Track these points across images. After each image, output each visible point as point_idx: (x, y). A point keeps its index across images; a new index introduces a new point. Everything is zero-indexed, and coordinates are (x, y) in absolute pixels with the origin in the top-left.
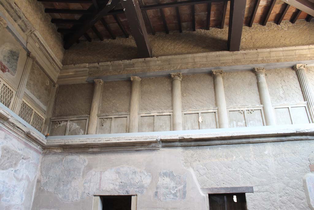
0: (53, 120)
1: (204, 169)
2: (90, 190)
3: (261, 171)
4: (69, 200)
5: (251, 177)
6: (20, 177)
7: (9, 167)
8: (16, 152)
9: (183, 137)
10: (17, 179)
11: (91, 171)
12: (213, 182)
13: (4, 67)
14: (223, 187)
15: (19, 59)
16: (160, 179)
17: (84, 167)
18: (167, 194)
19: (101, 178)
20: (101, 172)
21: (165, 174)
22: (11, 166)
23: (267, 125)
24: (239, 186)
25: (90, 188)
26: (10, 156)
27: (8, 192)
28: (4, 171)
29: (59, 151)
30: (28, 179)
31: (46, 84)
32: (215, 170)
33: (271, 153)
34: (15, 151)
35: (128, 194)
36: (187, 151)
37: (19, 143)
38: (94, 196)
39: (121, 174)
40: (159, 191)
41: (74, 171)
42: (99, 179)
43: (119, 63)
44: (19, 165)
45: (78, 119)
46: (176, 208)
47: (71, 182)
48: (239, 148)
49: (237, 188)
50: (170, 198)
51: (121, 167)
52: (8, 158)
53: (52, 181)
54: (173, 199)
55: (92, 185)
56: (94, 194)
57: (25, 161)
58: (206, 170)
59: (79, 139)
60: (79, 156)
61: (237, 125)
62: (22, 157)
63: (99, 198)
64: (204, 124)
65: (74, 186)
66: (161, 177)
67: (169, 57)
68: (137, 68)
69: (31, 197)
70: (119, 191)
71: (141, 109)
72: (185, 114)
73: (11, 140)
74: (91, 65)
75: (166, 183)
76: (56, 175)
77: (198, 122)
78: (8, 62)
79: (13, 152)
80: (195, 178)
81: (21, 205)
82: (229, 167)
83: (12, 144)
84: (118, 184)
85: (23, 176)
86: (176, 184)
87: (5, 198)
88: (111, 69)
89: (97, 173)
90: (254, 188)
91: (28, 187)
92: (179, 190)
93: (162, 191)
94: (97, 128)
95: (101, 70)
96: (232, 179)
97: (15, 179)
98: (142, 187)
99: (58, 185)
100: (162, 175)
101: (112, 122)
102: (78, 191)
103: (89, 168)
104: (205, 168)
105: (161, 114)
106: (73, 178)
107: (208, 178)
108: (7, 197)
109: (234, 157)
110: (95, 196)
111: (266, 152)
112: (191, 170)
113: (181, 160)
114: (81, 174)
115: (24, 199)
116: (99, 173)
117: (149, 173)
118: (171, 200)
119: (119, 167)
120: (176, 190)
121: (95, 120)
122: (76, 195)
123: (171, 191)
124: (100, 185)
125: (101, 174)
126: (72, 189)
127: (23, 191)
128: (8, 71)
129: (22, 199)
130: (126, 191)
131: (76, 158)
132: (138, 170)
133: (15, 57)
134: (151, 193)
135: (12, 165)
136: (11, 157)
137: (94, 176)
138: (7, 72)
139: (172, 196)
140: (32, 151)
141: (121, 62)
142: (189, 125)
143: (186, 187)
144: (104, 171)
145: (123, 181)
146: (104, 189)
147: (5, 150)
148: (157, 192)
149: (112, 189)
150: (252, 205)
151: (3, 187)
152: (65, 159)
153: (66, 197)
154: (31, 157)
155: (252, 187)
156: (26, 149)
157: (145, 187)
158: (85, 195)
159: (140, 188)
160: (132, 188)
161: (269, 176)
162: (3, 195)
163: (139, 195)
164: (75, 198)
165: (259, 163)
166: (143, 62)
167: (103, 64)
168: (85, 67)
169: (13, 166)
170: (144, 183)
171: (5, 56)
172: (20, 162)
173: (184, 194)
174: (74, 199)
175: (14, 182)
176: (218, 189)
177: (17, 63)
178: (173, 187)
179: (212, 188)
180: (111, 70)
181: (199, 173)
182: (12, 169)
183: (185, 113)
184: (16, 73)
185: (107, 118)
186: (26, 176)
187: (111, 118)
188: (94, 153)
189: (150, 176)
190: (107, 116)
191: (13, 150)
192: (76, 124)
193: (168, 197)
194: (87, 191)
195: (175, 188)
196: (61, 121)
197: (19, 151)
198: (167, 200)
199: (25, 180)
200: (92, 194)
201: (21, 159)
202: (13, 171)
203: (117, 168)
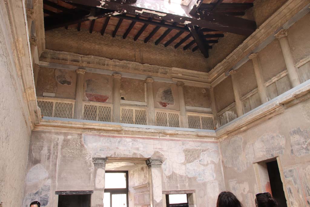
0: (219, 115)
4: (241, 170)
6: (206, 163)
7: (194, 160)
8: (195, 149)
9: (296, 94)
10: (204, 165)
11: (247, 146)
13: (164, 103)
15: (172, 92)
16: (291, 138)
18: (300, 150)
20: (252, 144)
21: (295, 132)
22: (196, 159)
25: (249, 158)
27: (199, 174)
28: (191, 163)
29: (226, 137)
30: (213, 162)
31: (203, 93)
35: (273, 156)
36: (307, 104)
37: (195, 143)
39: (265, 141)
40: (293, 148)
41: (238, 148)
42: (253, 150)
43: (237, 50)
44: (201, 156)
50: (303, 153)
52: (191, 155)
53: (229, 159)
54: (306, 153)
55: (250, 155)
57: (206, 152)
60: (238, 136)
62: (202, 150)
63: (257, 164)
65: (241, 159)
66: (292, 136)
68: (251, 46)
69: (221, 173)
70: (267, 156)
71: (266, 81)
72: (298, 68)
73: (188, 143)
74: (223, 62)
75: (297, 140)
76: (230, 154)
78: (165, 99)
79: (193, 150)
81: (214, 180)
83: (190, 146)
84: (265, 150)
85: (207, 162)
86: (305, 138)
87: (199, 179)
89: (250, 146)
91: (215, 168)
92: (309, 144)
93: (296, 147)
94: (243, 110)
95: (230, 62)
98: (280, 148)
99: (233, 161)
100: (292, 133)
102: (244, 163)
103: (245, 143)
105: (280, 78)
106: (239, 154)
110: (254, 163)
113: (304, 115)
114: (242, 149)
117: (283, 135)
118: (304, 154)
120: (306, 144)
121: (239, 104)
122: (243, 166)
123: (303, 146)
124: (255, 154)
125: (253, 146)
126: (240, 161)
127: (212, 171)
128: (168, 104)
129: (213, 177)
130: (271, 154)
131: (236, 138)
132: (275, 135)
133: (169, 93)
134: (289, 152)
136: (192, 153)
137: (250, 148)
138: (168, 105)
139: (304, 151)
140: (209, 144)
141: (238, 48)
142: (305, 76)
144: (254, 143)
145: (267, 147)
146: (258, 157)
147: (186, 151)
148: (292, 150)
149: (262, 156)
151: (195, 173)
152: (231, 141)
153: (239, 168)
154: (210, 148)
156: (203, 144)
157: (283, 148)
158: (249, 164)
159: (280, 149)
160: (275, 151)
162: (197, 177)
163: (280, 155)
166: (251, 39)
167: (229, 58)
168: (220, 66)
169: (197, 158)
170: (281, 144)
171: (161, 97)
172: (202, 154)
174: (243, 169)
175: (202, 168)
177: (172, 96)
178: (303, 142)
180: (236, 58)
183: (298, 66)
184: (174, 102)
185: (247, 99)
186: (211, 161)
187: (249, 98)
188: (245, 131)
189: (284, 137)
190: (245, 97)
191: (192, 149)
192: (231, 112)
193: (301, 152)
194: (248, 161)
195: (305, 142)
196: (223, 114)
197: (197, 148)
198: (302, 155)
199: (210, 164)
200: (252, 162)
201: (201, 152)
202: (198, 162)
203: (261, 137)
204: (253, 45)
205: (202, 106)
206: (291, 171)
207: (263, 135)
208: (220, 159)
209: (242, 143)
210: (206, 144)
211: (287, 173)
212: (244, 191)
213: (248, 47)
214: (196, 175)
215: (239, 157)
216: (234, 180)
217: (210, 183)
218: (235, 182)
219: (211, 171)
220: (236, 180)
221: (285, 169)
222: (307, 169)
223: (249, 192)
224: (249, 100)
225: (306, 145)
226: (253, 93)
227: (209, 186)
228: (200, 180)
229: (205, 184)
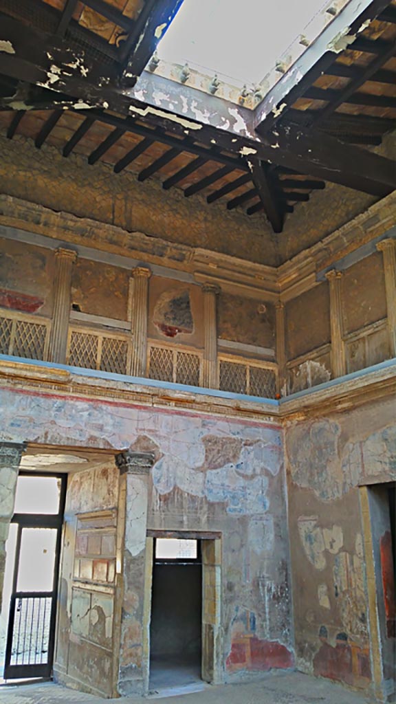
0: (289, 367)
2: (352, 477)
4: (328, 498)
6: (250, 472)
7: (225, 463)
8: (230, 439)
10: (245, 477)
11: (347, 444)
13: (170, 328)
15: (191, 304)
17: (338, 439)
19: (362, 454)
20: (361, 442)
22: (228, 461)
25: (351, 474)
26: (220, 448)
27: (234, 497)
28: (219, 470)
29: (302, 418)
30: (267, 473)
31: (260, 312)
34: (227, 438)
37: (230, 424)
39: (389, 441)
41: (326, 448)
42: (360, 456)
43: (353, 224)
44: (241, 456)
45: (319, 354)
47: (325, 467)
51: (388, 428)
52: (219, 450)
53: (303, 470)
55: (352, 467)
56: (359, 484)
57: (252, 448)
60: (328, 421)
62: (243, 443)
63: (365, 489)
65: (331, 473)
68: (385, 221)
69: (283, 499)
70: (391, 474)
73: (215, 424)
74: (314, 249)
76: (306, 459)
78: (174, 319)
79: (224, 440)
81: (266, 513)
83: (218, 430)
84: (387, 461)
85: (254, 470)
87: (232, 507)
88: (345, 241)
89: (355, 446)
91: (270, 485)
94: (346, 362)
95: (332, 250)
97: (241, 478)
99: (312, 475)
101: (366, 344)
102: (337, 482)
103: (344, 438)
106: (327, 460)
108: (235, 505)
110: (360, 486)
114: (336, 452)
115: (268, 505)
116: (358, 444)
119: (385, 428)
121: (340, 350)
122: (336, 489)
124: (363, 466)
125: (361, 447)
126: (329, 478)
127: (263, 493)
128: (180, 331)
131: (325, 424)
133: (184, 305)
135: (228, 459)
136: (222, 447)
137: (353, 452)
138: (178, 334)
140: (260, 430)
141: (354, 222)
144: (365, 442)
146: (370, 472)
147: (209, 441)
149: (381, 472)
151: (223, 492)
153: (325, 493)
154: (261, 438)
156: (247, 429)
158: (348, 487)
162: (227, 503)
166: (389, 203)
167: (330, 240)
168: (306, 258)
169: (231, 460)
171: (165, 315)
172: (243, 450)
174: (334, 495)
175: (242, 482)
177: (190, 312)
180: (347, 244)
182: (232, 464)
184: (194, 327)
185: (358, 340)
186: (262, 469)
187: (363, 338)
188: (346, 411)
190: (356, 336)
191: (223, 438)
192: (318, 364)
194: (348, 481)
196: (299, 365)
197: (234, 437)
199: (260, 475)
200: (355, 484)
201: (242, 447)
202: (234, 467)
203: (382, 430)
204: (390, 218)
205: (253, 341)
207: (388, 426)
208: (282, 467)
209: (337, 437)
210: (256, 429)
212: (332, 547)
213: (379, 221)
214: (225, 498)
215: (328, 468)
216: (311, 518)
217: (256, 519)
218: (314, 523)
219: (261, 492)
220: (315, 520)
223: (342, 549)
224: (364, 343)
226: (375, 328)
227: (252, 526)
228: (235, 510)
229: (243, 521)
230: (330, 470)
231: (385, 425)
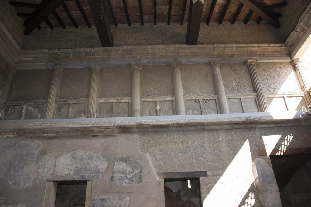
0: (8, 105)
1: (161, 155)
2: (44, 175)
3: (215, 157)
4: (20, 186)
5: (205, 162)
11: (45, 157)
12: (168, 167)
14: (178, 172)
16: (116, 164)
17: (39, 152)
18: (123, 179)
19: (56, 163)
20: (56, 157)
23: (221, 113)
24: (193, 171)
25: (43, 173)
29: (12, 135)
32: (171, 155)
33: (224, 140)
35: (83, 179)
36: (144, 137)
38: (47, 181)
39: (77, 158)
40: (115, 175)
41: (27, 156)
42: (54, 164)
43: (80, 50)
45: (34, 104)
46: (132, 193)
47: (23, 167)
48: (194, 134)
49: (192, 172)
50: (126, 183)
51: (77, 152)
53: (2, 167)
54: (129, 183)
55: (46, 170)
56: (48, 179)
58: (163, 155)
59: (34, 124)
60: (34, 141)
61: (193, 114)
63: (52, 183)
64: (161, 111)
65: (27, 171)
66: (117, 162)
67: (130, 47)
68: (97, 57)
70: (74, 177)
71: (101, 96)
72: (143, 102)
74: (51, 51)
75: (122, 168)
76: (7, 161)
77: (155, 110)
80: (151, 163)
82: (184, 153)
84: (73, 169)
86: (132, 169)
88: (72, 56)
89: (51, 159)
90: (208, 172)
92: (136, 175)
93: (118, 175)
94: (54, 113)
95: (62, 56)
96: (188, 164)
98: (98, 172)
99: (9, 170)
100: (119, 160)
101: (70, 107)
102: (30, 177)
103: (44, 153)
104: (161, 153)
105: (120, 101)
106: (26, 164)
107: (164, 163)
109: (190, 143)
110: (49, 181)
111: (220, 139)
112: (148, 156)
113: (138, 146)
114: (35, 159)
116: (54, 158)
117: (105, 159)
118: (127, 184)
119: (75, 152)
120: (132, 174)
121: (52, 106)
122: (28, 181)
123: (127, 175)
124: (54, 170)
126: (24, 174)
130: (81, 176)
131: (30, 143)
132: (94, 155)
134: (107, 178)
137: (49, 161)
139: (128, 181)
141: (82, 50)
142: (147, 112)
143: (142, 171)
144: (59, 157)
145: (78, 166)
146: (59, 174)
148: (112, 177)
149: (67, 175)
150: (206, 189)
152: (18, 143)
153: (17, 183)
155: (206, 172)
157: (101, 172)
158: (38, 181)
159: (96, 173)
160: (88, 173)
161: (222, 161)
163: (95, 179)
164: (27, 184)
165: (213, 149)
166: (104, 51)
167: (64, 51)
168: (45, 53)
170: (100, 168)
173: (140, 178)
174: (25, 185)
176: (174, 174)
178: (129, 172)
179: (168, 173)
180: (72, 58)
181: (155, 158)
183: (143, 100)
185: (65, 104)
187: (69, 104)
188: (49, 138)
189: (106, 161)
190: (65, 101)
192: (32, 109)
193: (124, 181)
194: (40, 177)
195: (131, 173)
196: (17, 106)
198: (123, 185)
200: (45, 179)
203: (73, 153)
204: (100, 56)
206: (103, 200)
209: (37, 151)
211: (97, 201)
213: (95, 55)
215: (25, 168)
221: (95, 196)
222: (124, 200)
224: (69, 107)
225: (131, 176)
226: (78, 101)
230: (26, 170)
231: (76, 150)
